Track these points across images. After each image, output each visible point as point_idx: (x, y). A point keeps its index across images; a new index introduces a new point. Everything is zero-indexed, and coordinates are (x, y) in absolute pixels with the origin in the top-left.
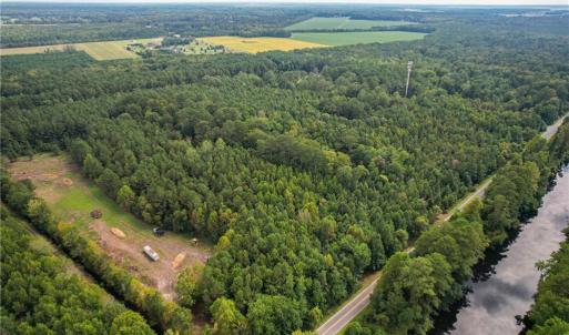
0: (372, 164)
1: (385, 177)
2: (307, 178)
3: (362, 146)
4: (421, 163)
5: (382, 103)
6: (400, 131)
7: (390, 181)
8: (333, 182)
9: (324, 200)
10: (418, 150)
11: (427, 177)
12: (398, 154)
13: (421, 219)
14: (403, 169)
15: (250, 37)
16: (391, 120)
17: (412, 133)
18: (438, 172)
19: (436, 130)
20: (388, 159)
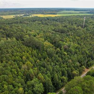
0: (62, 48)
1: (66, 53)
2: (35, 52)
3: (61, 42)
4: (82, 49)
5: (74, 29)
6: (77, 38)
7: (68, 55)
8: (45, 54)
9: (38, 61)
10: (82, 44)
11: (82, 54)
12: (74, 45)
13: (75, 72)
14: (73, 50)
15: (46, 14)
16: (75, 34)
17: (82, 39)
18: (88, 52)
19: (90, 38)
20: (69, 46)
